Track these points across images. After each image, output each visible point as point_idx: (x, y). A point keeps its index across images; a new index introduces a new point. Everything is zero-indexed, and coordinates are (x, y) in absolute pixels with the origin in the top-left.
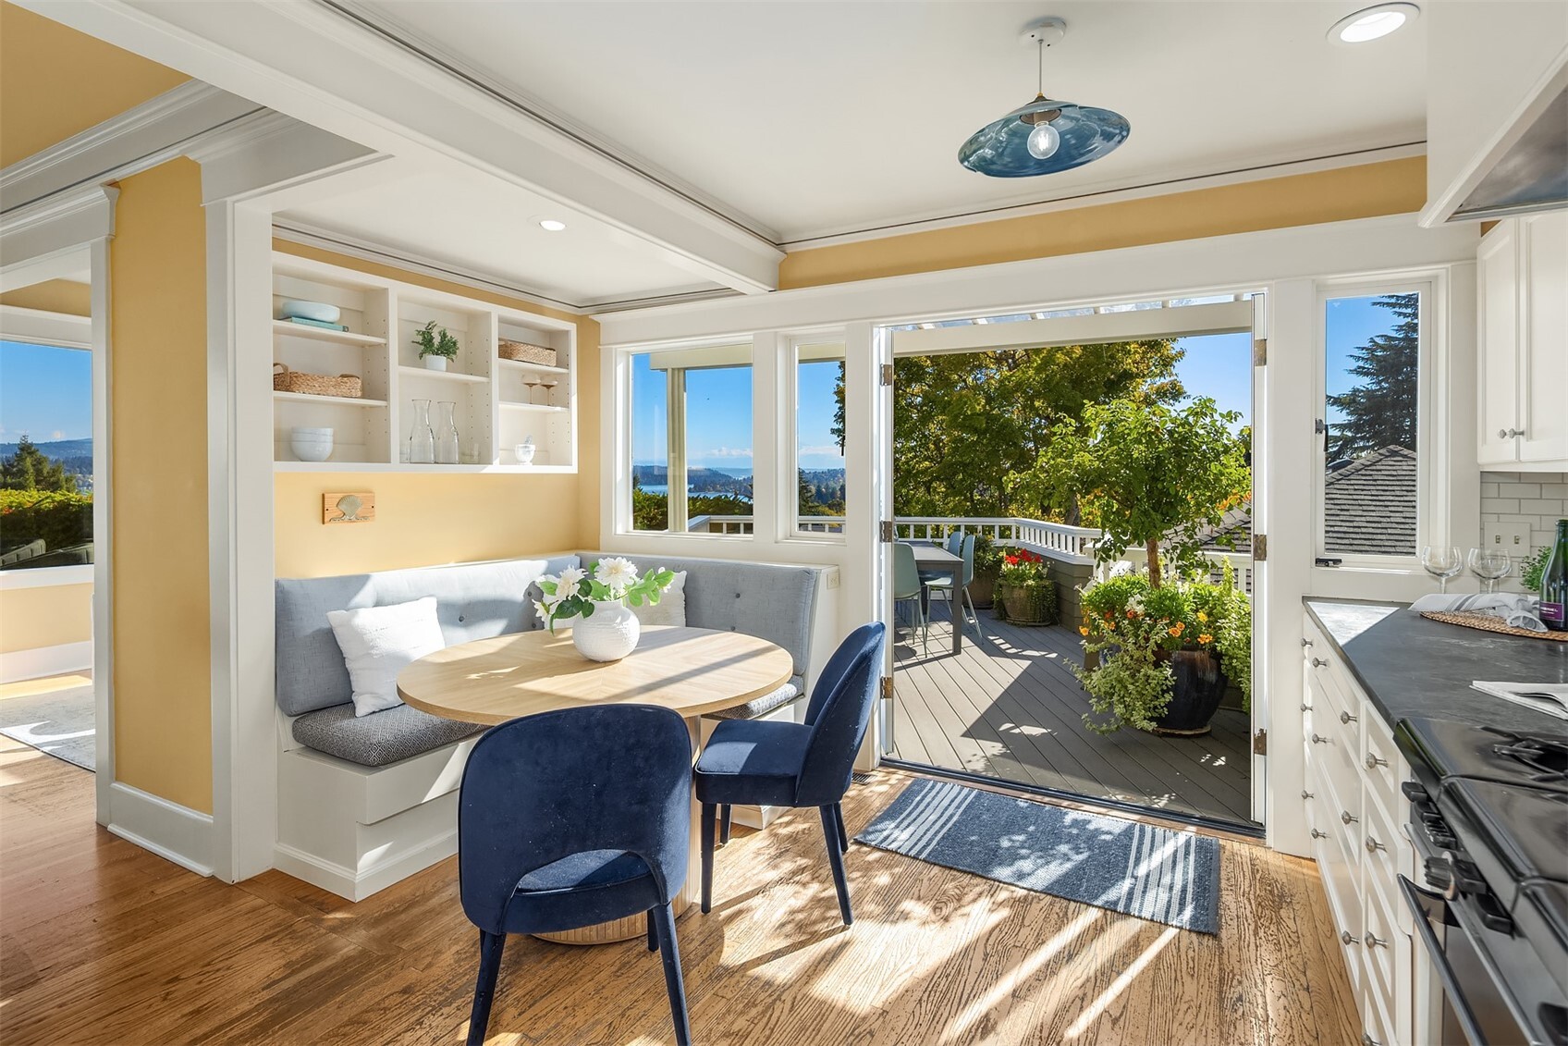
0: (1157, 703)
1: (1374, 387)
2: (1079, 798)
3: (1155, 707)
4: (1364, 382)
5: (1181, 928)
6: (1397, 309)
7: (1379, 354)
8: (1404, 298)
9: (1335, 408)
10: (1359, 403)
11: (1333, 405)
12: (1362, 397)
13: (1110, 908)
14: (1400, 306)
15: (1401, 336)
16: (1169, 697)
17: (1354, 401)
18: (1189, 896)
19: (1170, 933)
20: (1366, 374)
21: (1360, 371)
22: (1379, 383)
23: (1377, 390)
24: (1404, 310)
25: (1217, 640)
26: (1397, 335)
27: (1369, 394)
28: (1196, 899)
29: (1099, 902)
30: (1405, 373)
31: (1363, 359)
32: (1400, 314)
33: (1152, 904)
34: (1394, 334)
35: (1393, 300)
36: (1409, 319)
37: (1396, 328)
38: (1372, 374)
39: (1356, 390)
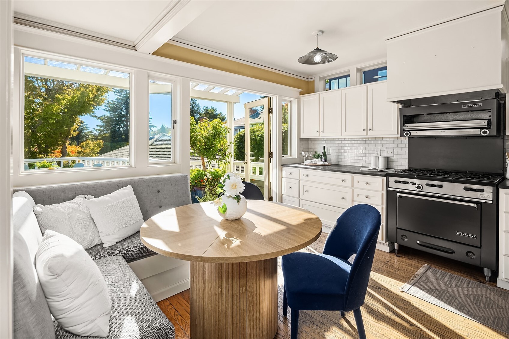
1: (109, 115)
4: (107, 113)
6: (115, 93)
7: (111, 105)
8: (118, 90)
9: (98, 120)
10: (105, 120)
11: (98, 119)
12: (106, 118)
14: (116, 92)
15: (116, 101)
21: (106, 110)
22: (110, 114)
23: (110, 116)
24: (117, 94)
26: (115, 101)
27: (108, 117)
31: (107, 106)
32: (116, 95)
34: (115, 100)
35: (115, 90)
36: (118, 97)
37: (115, 99)
38: (109, 111)
39: (105, 116)
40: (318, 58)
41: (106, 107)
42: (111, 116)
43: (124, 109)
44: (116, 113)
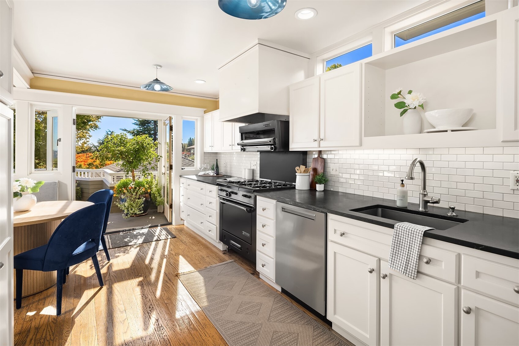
0: (140, 207)
1: (139, 129)
2: (133, 230)
3: (140, 209)
4: (136, 127)
5: (170, 238)
10: (135, 133)
11: (128, 133)
12: (136, 131)
13: (157, 240)
16: (143, 205)
17: (134, 132)
18: (168, 235)
19: (169, 240)
20: (137, 125)
21: (135, 124)
22: (140, 127)
25: (151, 191)
28: (169, 234)
29: (154, 240)
30: (146, 126)
31: (136, 120)
33: (163, 237)
38: (139, 125)
39: (134, 129)
40: (157, 87)
41: (136, 122)
42: (140, 129)
43: (153, 123)
44: (145, 127)
